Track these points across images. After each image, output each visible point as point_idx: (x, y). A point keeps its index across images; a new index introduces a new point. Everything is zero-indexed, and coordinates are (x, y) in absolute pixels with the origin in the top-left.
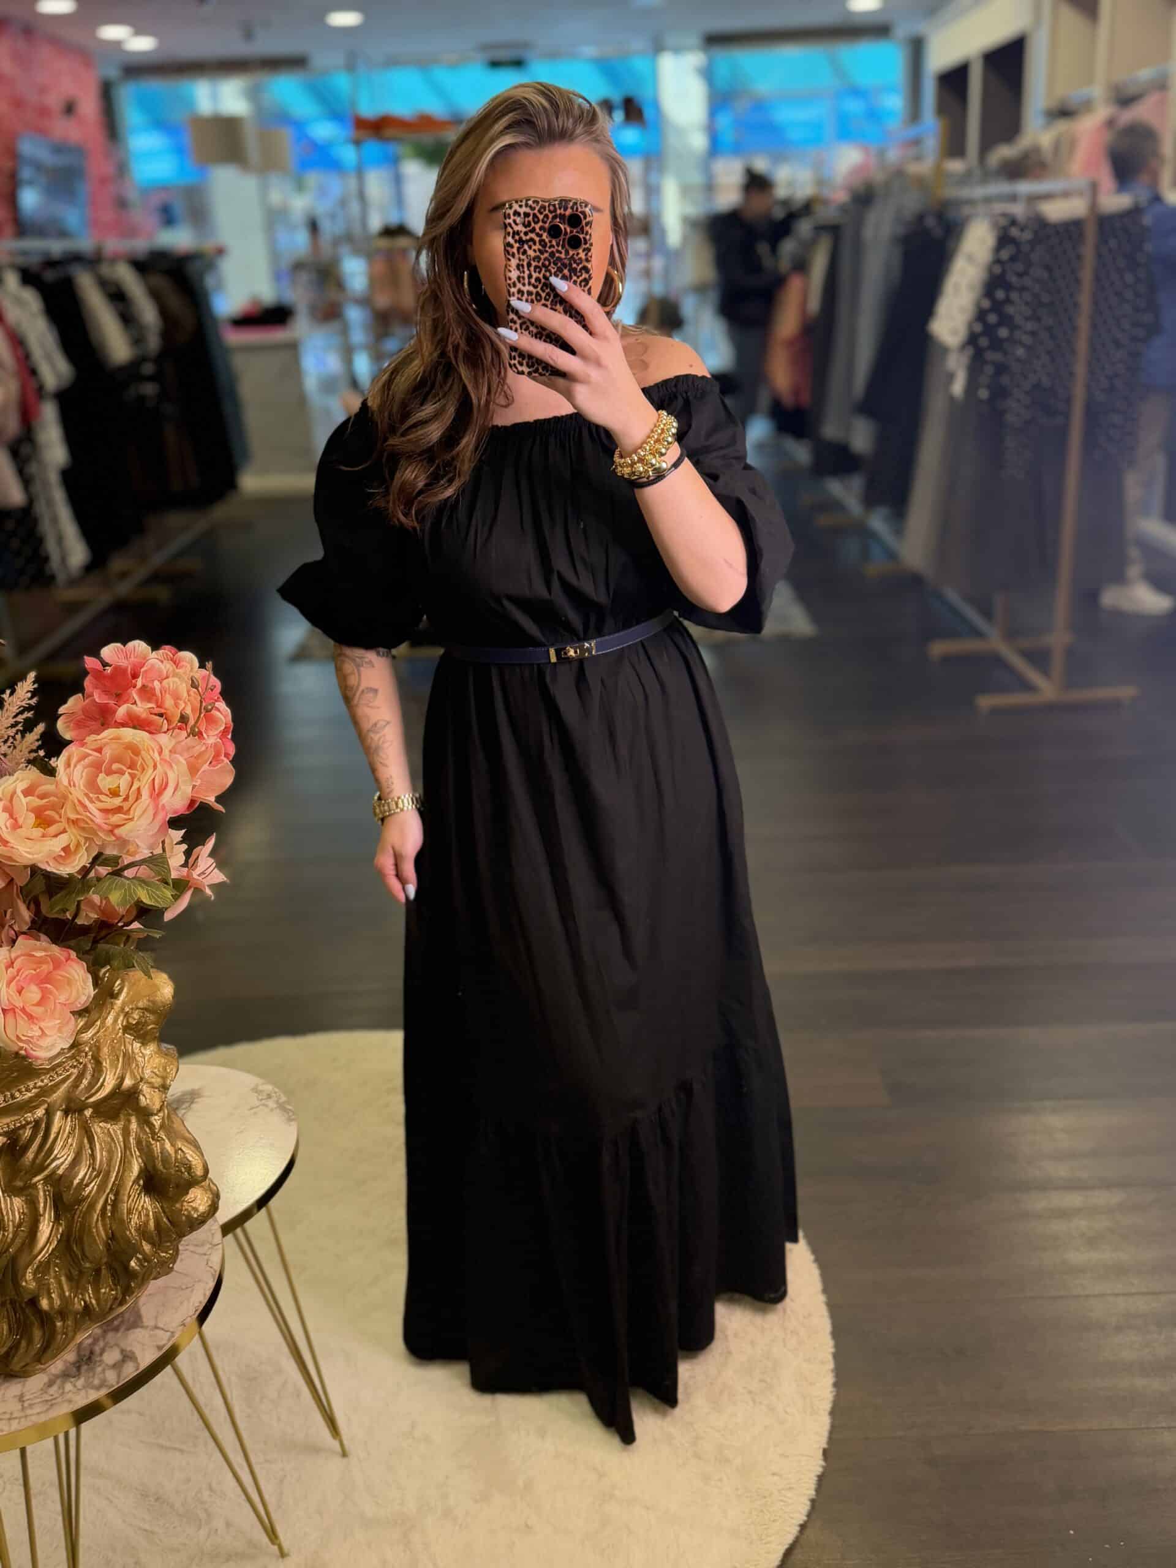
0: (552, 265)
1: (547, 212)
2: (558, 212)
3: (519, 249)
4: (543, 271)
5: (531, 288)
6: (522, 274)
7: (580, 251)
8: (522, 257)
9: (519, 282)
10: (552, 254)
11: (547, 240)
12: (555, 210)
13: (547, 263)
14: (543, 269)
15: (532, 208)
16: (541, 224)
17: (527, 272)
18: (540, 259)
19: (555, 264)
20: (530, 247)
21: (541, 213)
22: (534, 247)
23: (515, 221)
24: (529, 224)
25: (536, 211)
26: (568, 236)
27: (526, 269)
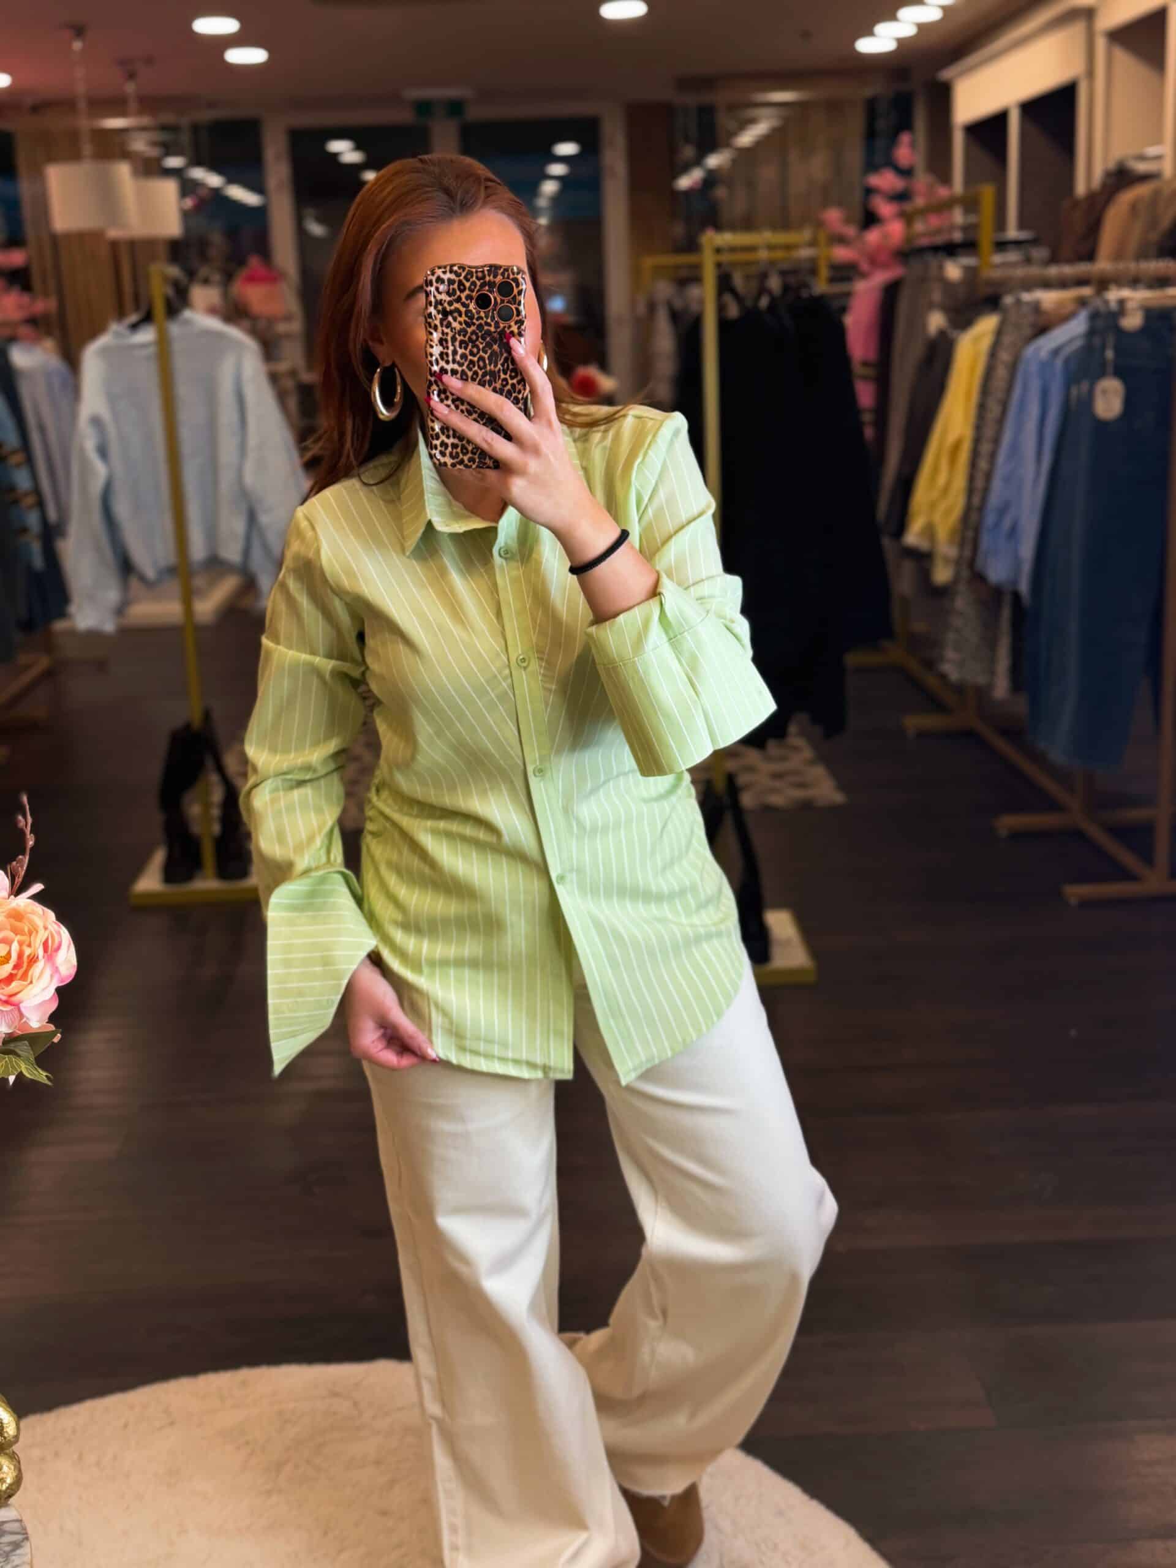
0: (480, 339)
1: (474, 279)
2: (487, 279)
3: (442, 321)
4: (470, 347)
5: (456, 366)
6: (445, 351)
7: (512, 323)
8: (446, 330)
9: (442, 359)
10: (482, 328)
11: (474, 311)
12: (484, 277)
14: (470, 344)
15: (458, 275)
16: (467, 292)
17: (451, 348)
18: (466, 332)
20: (455, 319)
21: (468, 280)
22: (461, 319)
23: (437, 289)
24: (454, 292)
25: (461, 279)
26: (499, 307)
27: (450, 344)
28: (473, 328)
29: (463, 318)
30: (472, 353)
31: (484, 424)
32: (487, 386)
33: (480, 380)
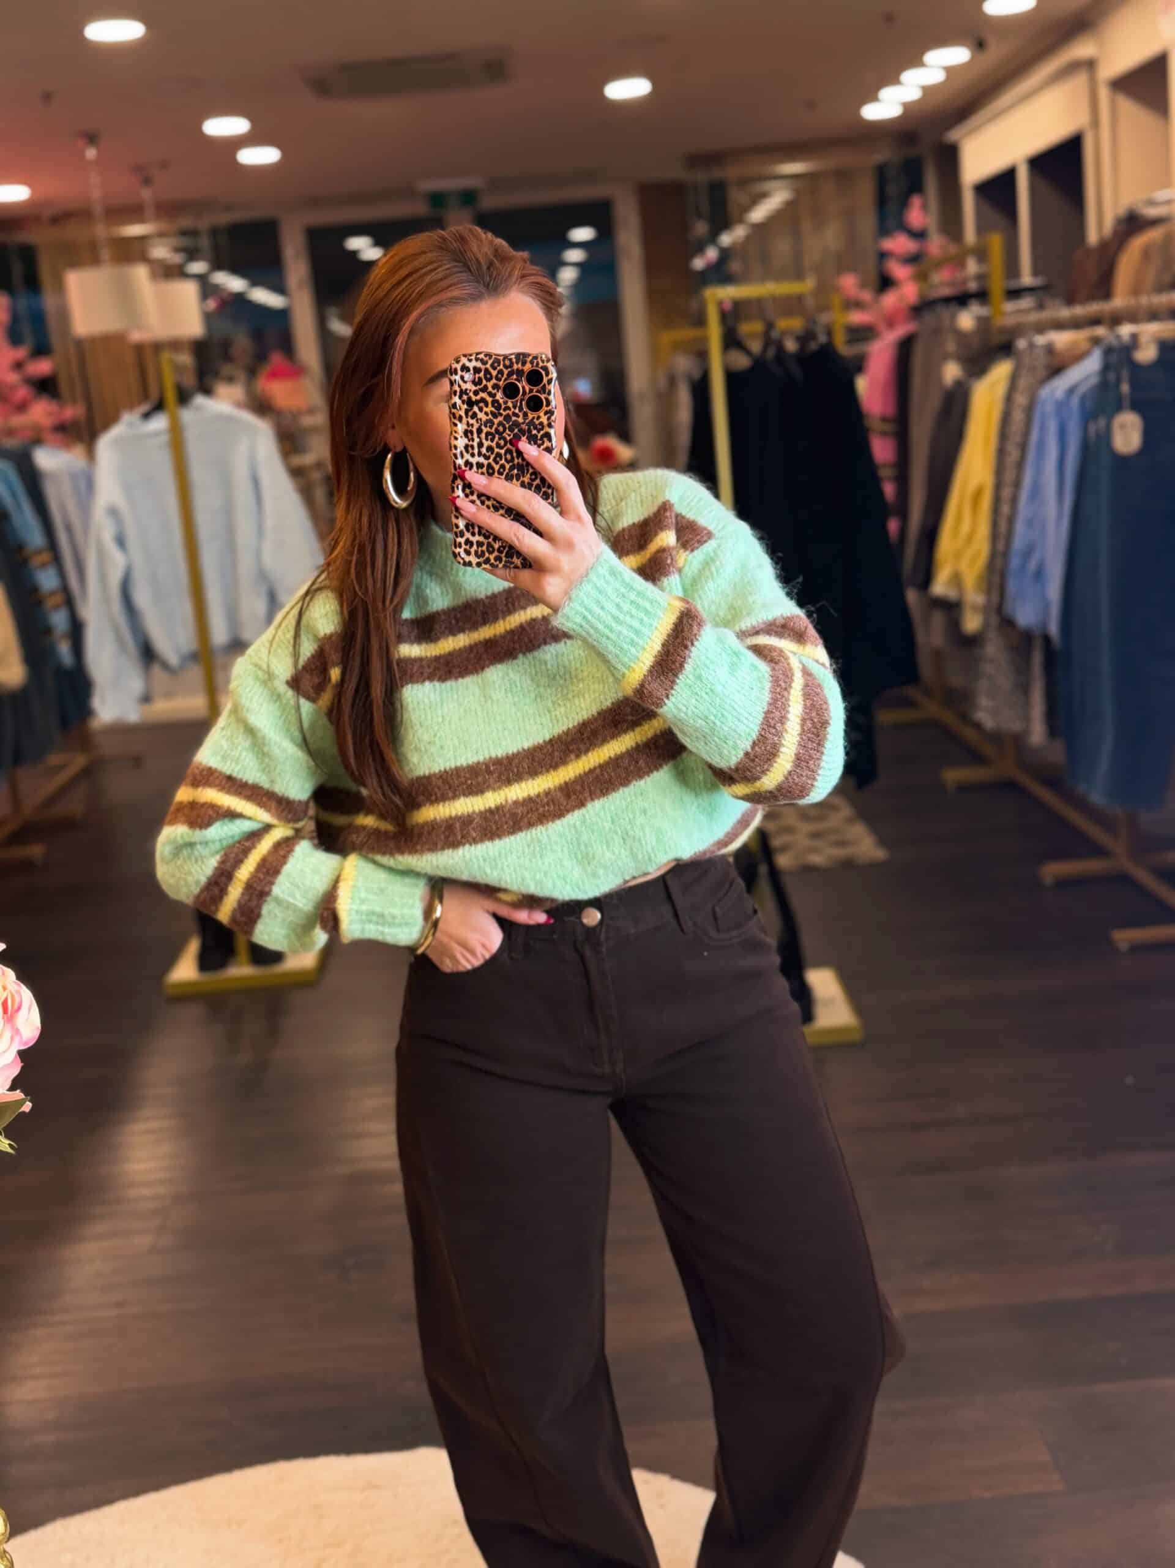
0: (506, 431)
1: (501, 367)
3: (467, 412)
4: (496, 439)
5: (482, 460)
6: (471, 443)
8: (471, 421)
9: (467, 452)
10: (507, 418)
11: (501, 401)
12: (511, 366)
13: (501, 429)
14: (497, 436)
15: (484, 363)
16: (494, 381)
17: (477, 440)
18: (494, 424)
19: (511, 430)
20: (481, 409)
21: (494, 369)
22: (485, 410)
23: (462, 378)
24: (480, 382)
25: (488, 366)
27: (475, 436)
28: (500, 419)
29: (490, 409)
30: (498, 446)
31: (513, 520)
32: (515, 480)
33: (507, 473)
